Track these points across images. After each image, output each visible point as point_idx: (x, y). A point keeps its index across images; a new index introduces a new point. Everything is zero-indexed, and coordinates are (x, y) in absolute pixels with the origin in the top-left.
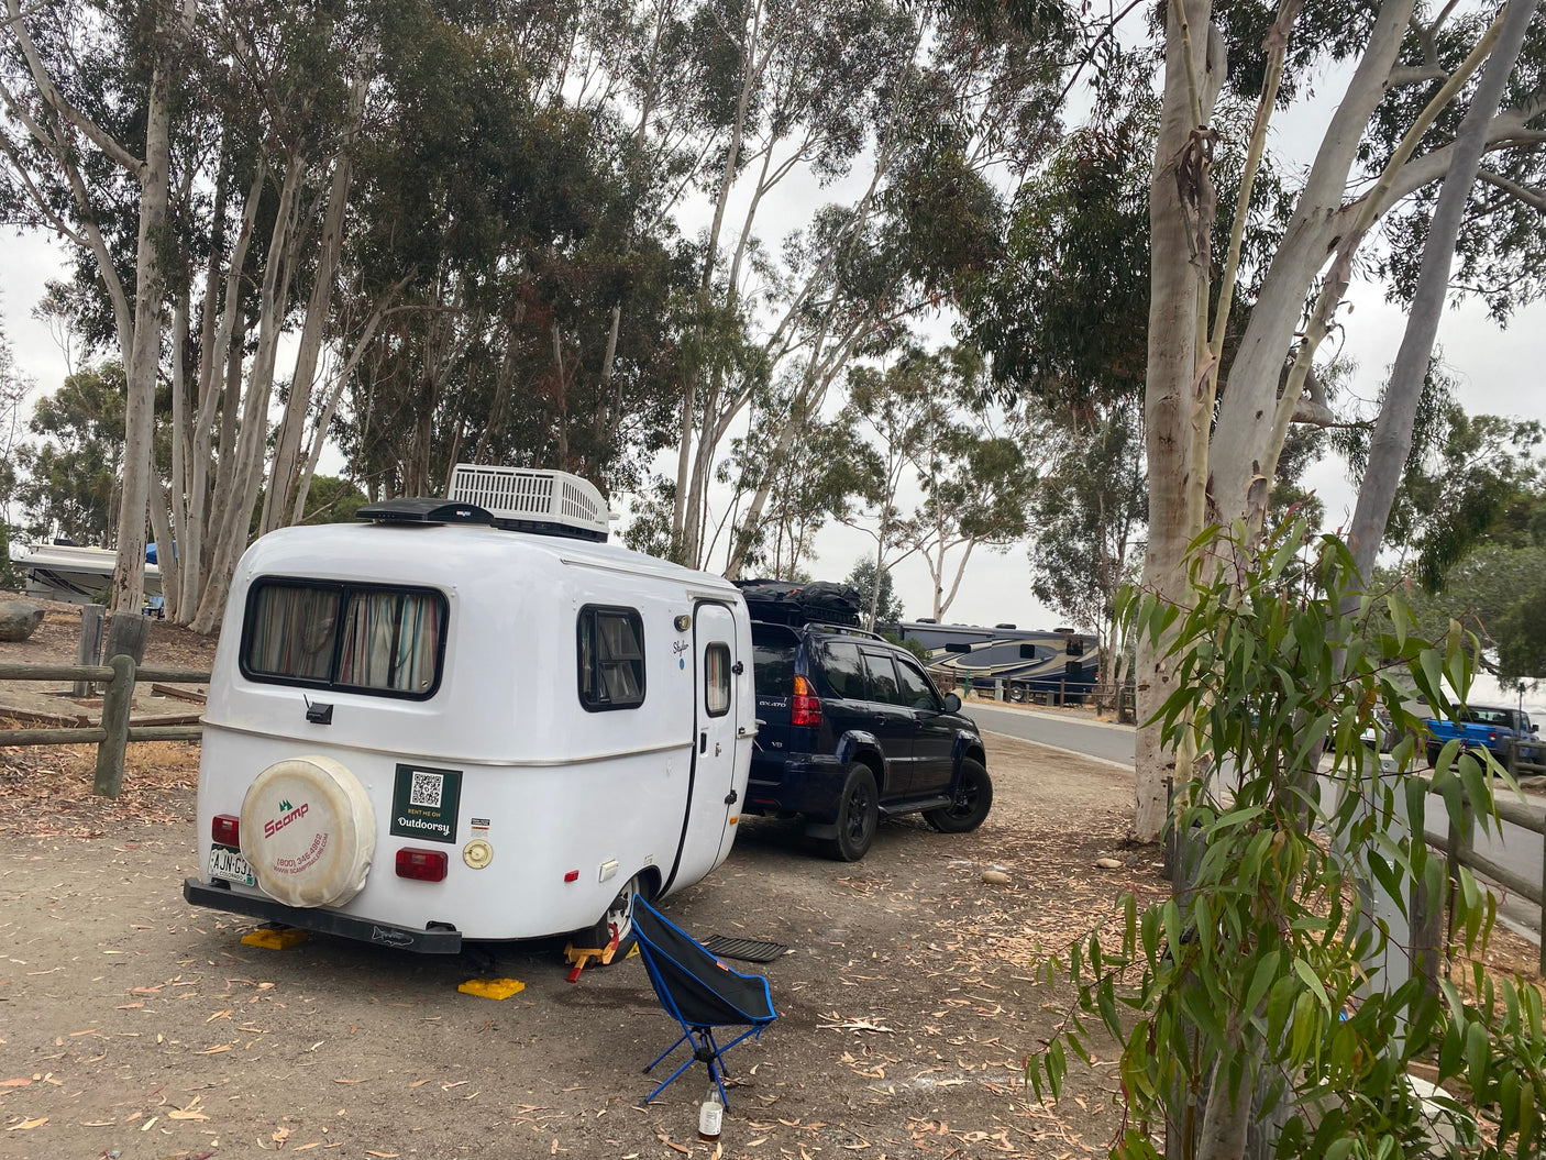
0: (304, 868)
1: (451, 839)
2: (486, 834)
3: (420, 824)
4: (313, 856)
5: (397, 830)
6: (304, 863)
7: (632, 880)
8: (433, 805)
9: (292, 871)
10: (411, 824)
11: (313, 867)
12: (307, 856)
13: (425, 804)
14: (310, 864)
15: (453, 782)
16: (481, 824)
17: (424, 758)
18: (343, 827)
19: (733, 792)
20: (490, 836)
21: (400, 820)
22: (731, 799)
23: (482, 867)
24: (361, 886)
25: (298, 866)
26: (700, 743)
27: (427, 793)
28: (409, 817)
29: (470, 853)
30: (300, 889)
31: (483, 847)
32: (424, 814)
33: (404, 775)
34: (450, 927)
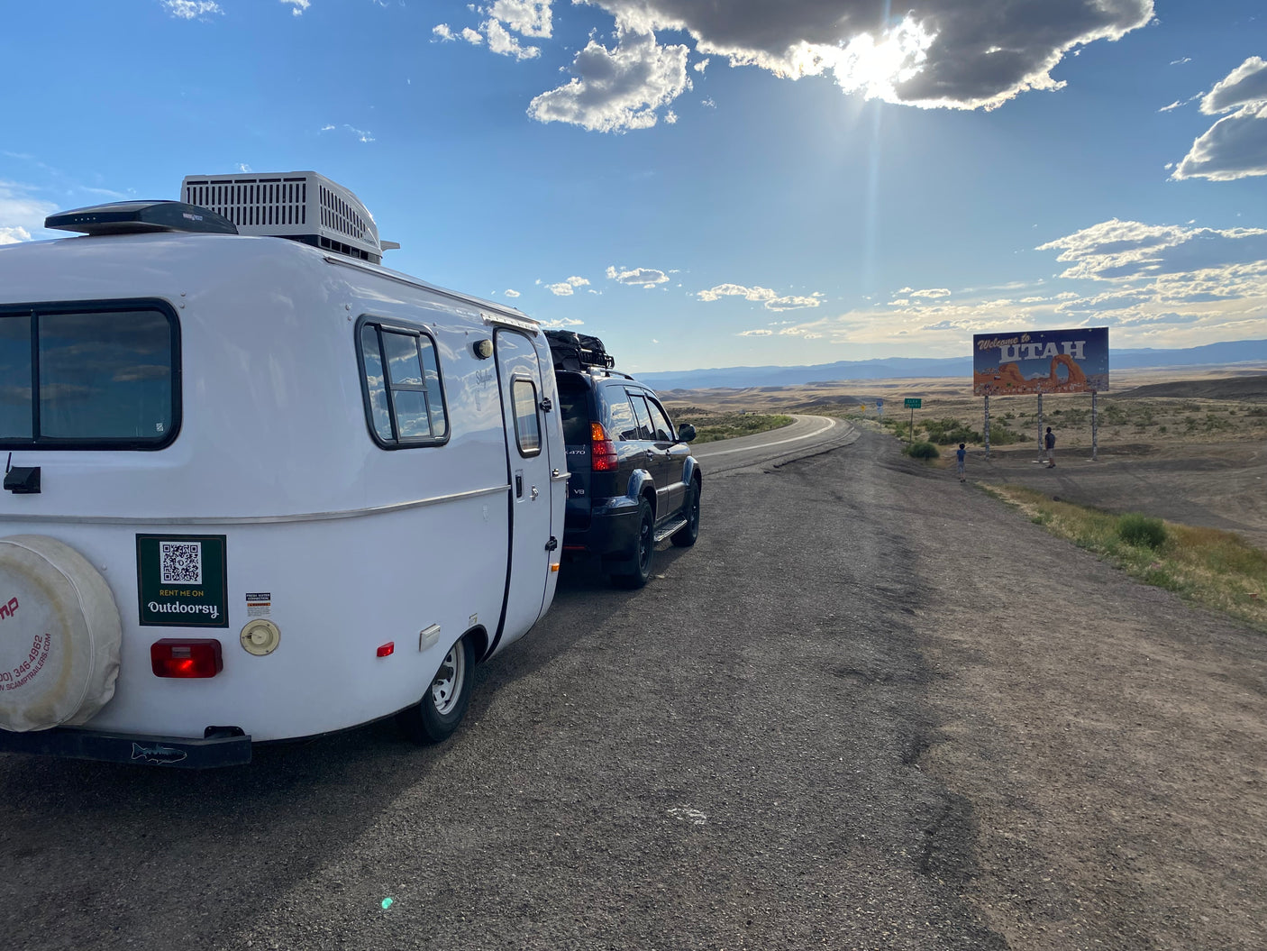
0: (24, 681)
1: (222, 622)
2: (268, 612)
3: (178, 608)
4: (33, 665)
5: (147, 618)
6: (24, 675)
7: (454, 645)
8: (192, 582)
9: (10, 687)
10: (166, 608)
11: (36, 679)
12: (26, 666)
13: (182, 582)
14: (32, 675)
15: (214, 550)
16: (259, 599)
17: (172, 522)
18: (70, 623)
19: (552, 538)
20: (274, 613)
21: (151, 605)
22: (550, 547)
23: (268, 653)
24: (108, 696)
25: (16, 680)
26: (516, 487)
27: (181, 568)
28: (162, 601)
29: (249, 637)
30: (23, 708)
31: (266, 628)
32: (182, 594)
33: (148, 548)
34: (236, 731)
